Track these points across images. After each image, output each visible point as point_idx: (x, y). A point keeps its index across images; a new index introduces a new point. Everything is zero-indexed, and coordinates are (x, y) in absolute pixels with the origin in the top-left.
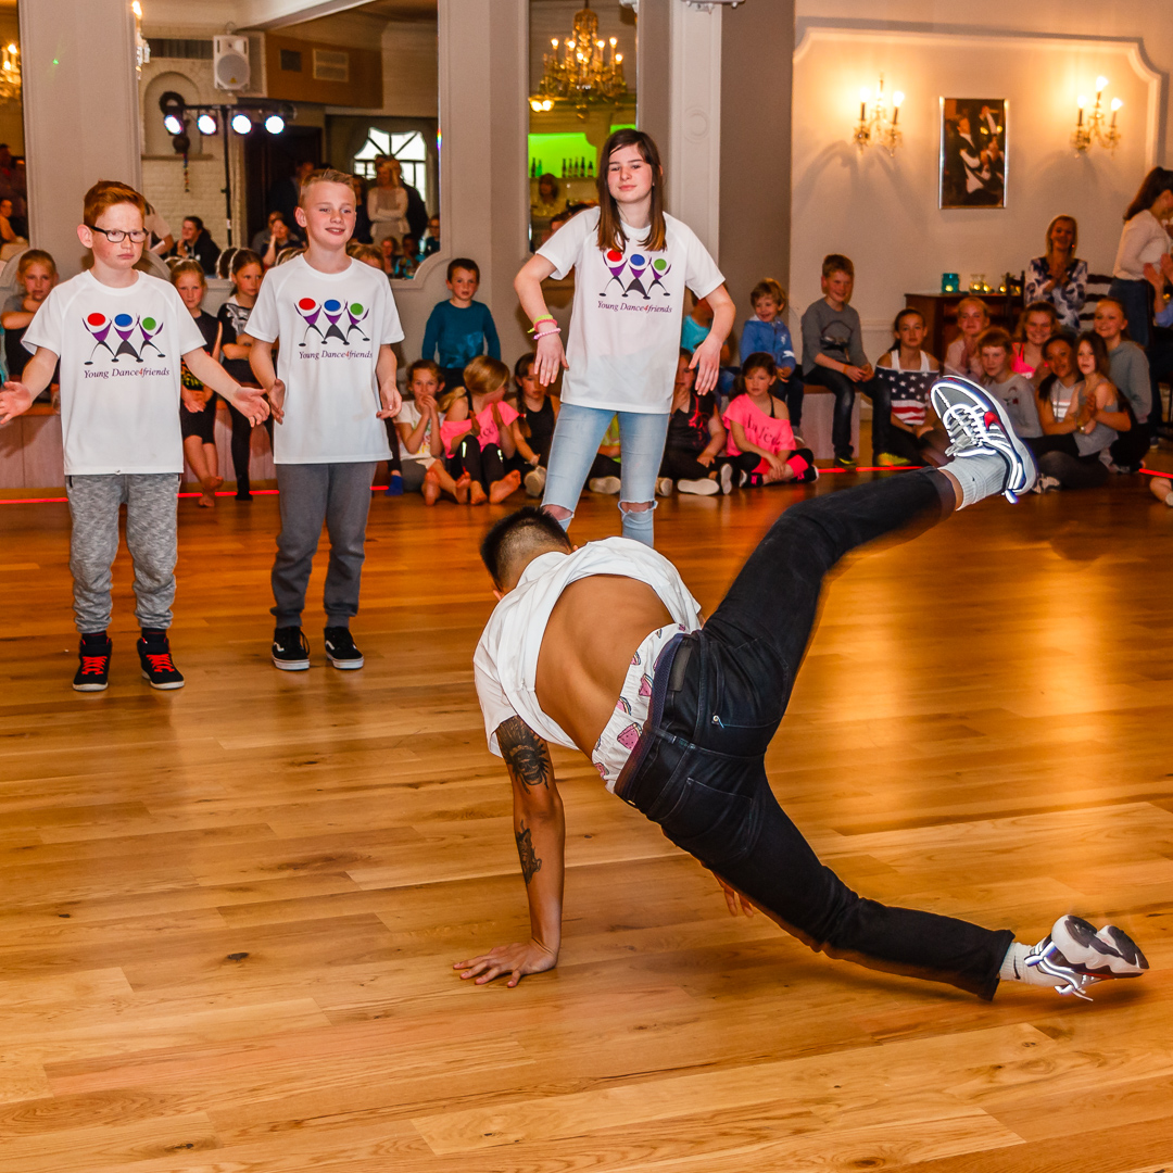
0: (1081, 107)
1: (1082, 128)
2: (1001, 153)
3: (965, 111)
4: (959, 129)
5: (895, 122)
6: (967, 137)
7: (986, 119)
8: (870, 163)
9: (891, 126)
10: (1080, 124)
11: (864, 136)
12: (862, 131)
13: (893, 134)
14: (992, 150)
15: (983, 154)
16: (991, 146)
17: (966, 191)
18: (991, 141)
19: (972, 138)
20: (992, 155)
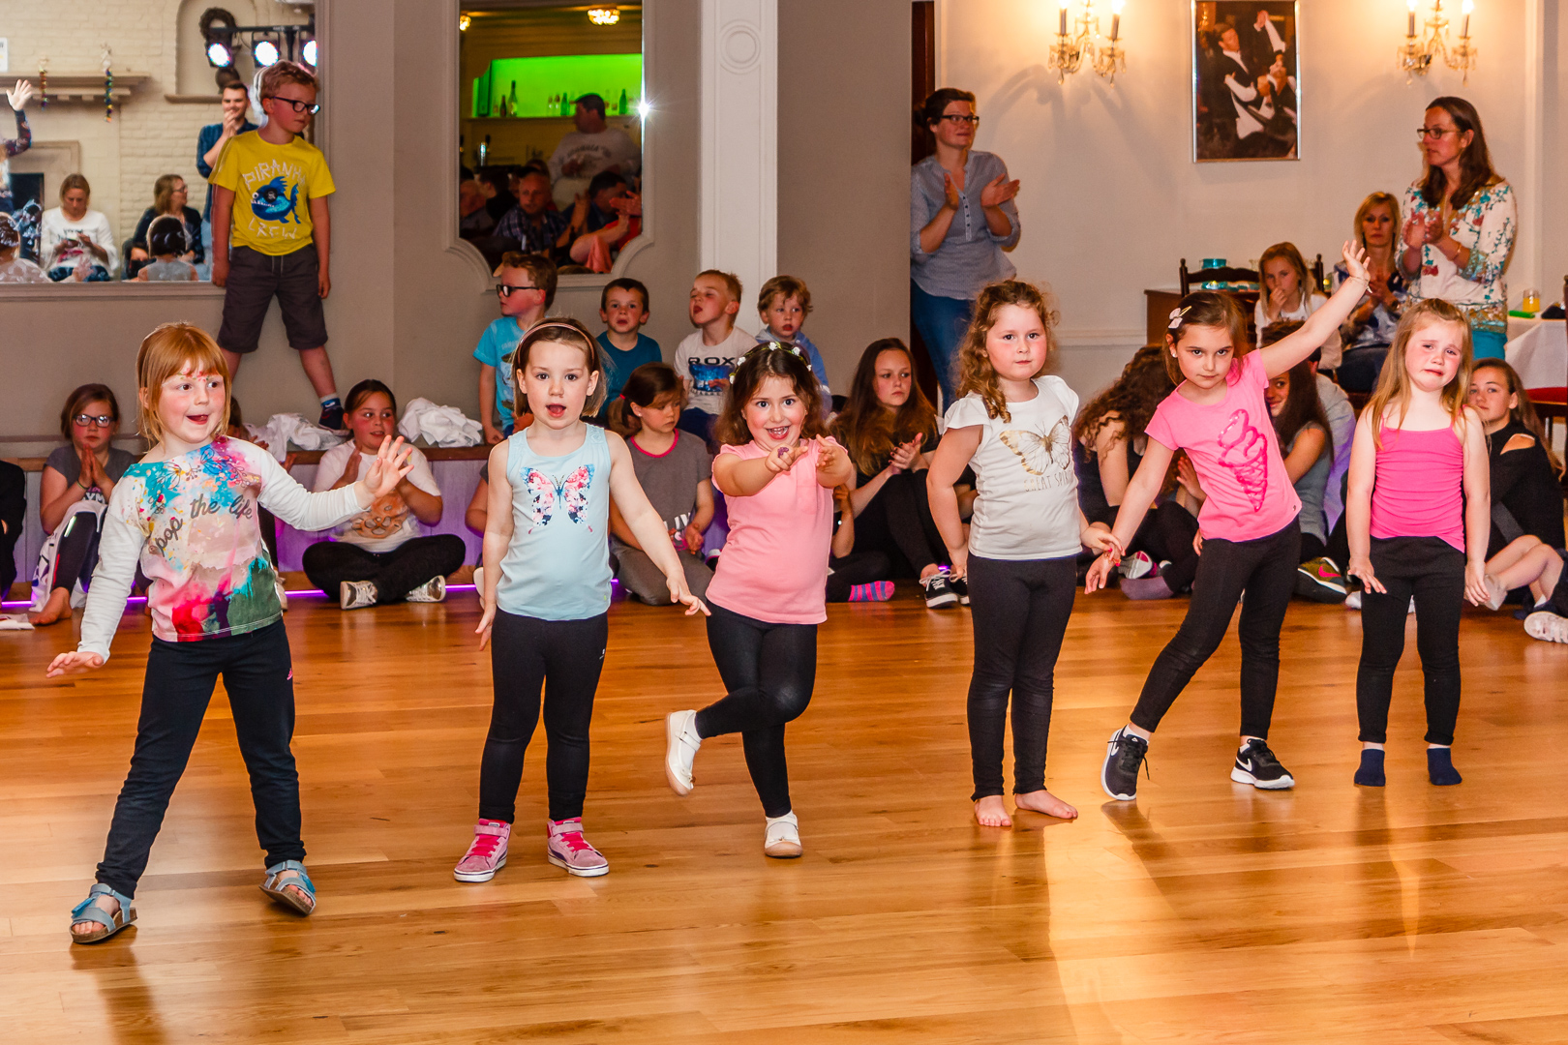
0: (1412, 10)
1: (1416, 41)
2: (1291, 79)
3: (1230, 19)
4: (1221, 44)
5: (1115, 37)
6: (1236, 56)
7: (1264, 29)
8: (1083, 97)
9: (1108, 43)
10: (1412, 35)
11: (1067, 57)
12: (1063, 53)
13: (1112, 56)
14: (1275, 76)
15: (1262, 81)
16: (1274, 68)
17: (1236, 135)
18: (1273, 61)
19: (1242, 59)
20: (1275, 82)
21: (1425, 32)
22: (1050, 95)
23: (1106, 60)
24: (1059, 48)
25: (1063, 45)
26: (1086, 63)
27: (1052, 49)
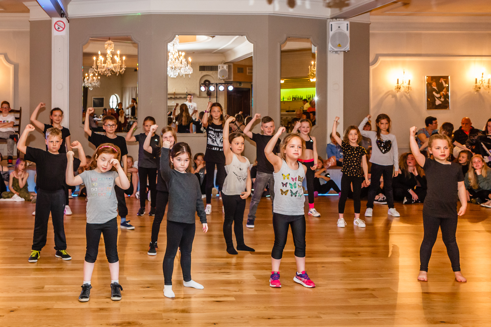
0: (476, 78)
1: (477, 84)
2: (448, 92)
3: (434, 80)
4: (432, 85)
5: (409, 84)
6: (435, 88)
7: (442, 82)
8: (401, 96)
9: (408, 85)
10: (476, 83)
11: (399, 88)
12: (398, 87)
13: (408, 88)
14: (444, 92)
15: (442, 93)
16: (444, 90)
17: (436, 104)
18: (444, 89)
19: (437, 88)
20: (444, 93)
21: (479, 82)
22: (394, 96)
23: (407, 89)
24: (397, 86)
25: (398, 86)
26: (402, 89)
27: (395, 87)
